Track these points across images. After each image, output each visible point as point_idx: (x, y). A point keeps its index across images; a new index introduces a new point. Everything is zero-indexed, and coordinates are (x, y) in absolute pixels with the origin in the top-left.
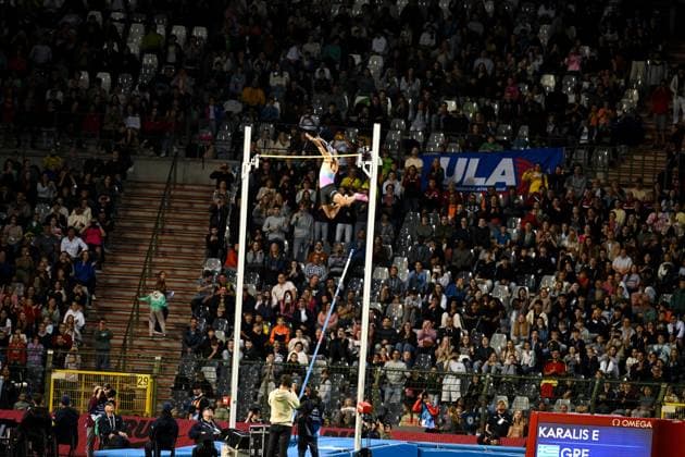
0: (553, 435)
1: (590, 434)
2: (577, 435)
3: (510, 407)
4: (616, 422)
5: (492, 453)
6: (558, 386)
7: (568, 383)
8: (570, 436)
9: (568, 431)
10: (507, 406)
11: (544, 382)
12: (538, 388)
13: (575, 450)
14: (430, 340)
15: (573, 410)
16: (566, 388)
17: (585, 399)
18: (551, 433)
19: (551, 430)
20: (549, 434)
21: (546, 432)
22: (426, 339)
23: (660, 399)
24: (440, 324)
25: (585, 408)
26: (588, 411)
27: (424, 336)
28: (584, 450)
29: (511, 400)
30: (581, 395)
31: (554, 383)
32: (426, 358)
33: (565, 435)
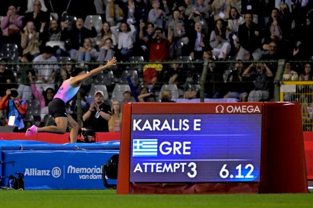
0: (149, 127)
1: (191, 124)
2: (177, 126)
3: (110, 97)
4: (220, 109)
5: (85, 151)
6: (163, 70)
7: (174, 66)
8: (168, 127)
9: (166, 122)
10: (106, 97)
11: (147, 66)
12: (141, 74)
13: (175, 143)
14: (16, 28)
15: (181, 97)
16: (172, 72)
17: (194, 83)
18: (147, 125)
19: (147, 122)
20: (145, 127)
21: (141, 125)
22: (11, 27)
23: (277, 77)
24: (26, 9)
25: (194, 93)
26: (198, 96)
27: (9, 24)
28: (185, 143)
29: (110, 89)
30: (189, 79)
31: (158, 67)
32: (11, 48)
33: (163, 127)
